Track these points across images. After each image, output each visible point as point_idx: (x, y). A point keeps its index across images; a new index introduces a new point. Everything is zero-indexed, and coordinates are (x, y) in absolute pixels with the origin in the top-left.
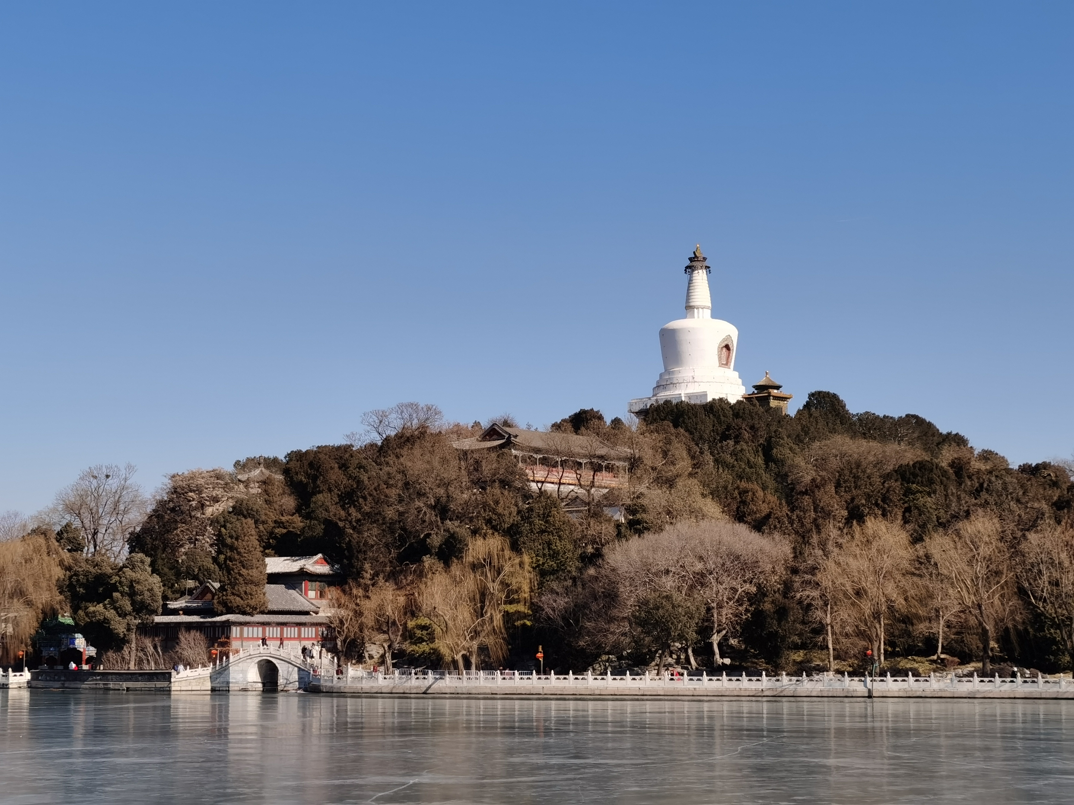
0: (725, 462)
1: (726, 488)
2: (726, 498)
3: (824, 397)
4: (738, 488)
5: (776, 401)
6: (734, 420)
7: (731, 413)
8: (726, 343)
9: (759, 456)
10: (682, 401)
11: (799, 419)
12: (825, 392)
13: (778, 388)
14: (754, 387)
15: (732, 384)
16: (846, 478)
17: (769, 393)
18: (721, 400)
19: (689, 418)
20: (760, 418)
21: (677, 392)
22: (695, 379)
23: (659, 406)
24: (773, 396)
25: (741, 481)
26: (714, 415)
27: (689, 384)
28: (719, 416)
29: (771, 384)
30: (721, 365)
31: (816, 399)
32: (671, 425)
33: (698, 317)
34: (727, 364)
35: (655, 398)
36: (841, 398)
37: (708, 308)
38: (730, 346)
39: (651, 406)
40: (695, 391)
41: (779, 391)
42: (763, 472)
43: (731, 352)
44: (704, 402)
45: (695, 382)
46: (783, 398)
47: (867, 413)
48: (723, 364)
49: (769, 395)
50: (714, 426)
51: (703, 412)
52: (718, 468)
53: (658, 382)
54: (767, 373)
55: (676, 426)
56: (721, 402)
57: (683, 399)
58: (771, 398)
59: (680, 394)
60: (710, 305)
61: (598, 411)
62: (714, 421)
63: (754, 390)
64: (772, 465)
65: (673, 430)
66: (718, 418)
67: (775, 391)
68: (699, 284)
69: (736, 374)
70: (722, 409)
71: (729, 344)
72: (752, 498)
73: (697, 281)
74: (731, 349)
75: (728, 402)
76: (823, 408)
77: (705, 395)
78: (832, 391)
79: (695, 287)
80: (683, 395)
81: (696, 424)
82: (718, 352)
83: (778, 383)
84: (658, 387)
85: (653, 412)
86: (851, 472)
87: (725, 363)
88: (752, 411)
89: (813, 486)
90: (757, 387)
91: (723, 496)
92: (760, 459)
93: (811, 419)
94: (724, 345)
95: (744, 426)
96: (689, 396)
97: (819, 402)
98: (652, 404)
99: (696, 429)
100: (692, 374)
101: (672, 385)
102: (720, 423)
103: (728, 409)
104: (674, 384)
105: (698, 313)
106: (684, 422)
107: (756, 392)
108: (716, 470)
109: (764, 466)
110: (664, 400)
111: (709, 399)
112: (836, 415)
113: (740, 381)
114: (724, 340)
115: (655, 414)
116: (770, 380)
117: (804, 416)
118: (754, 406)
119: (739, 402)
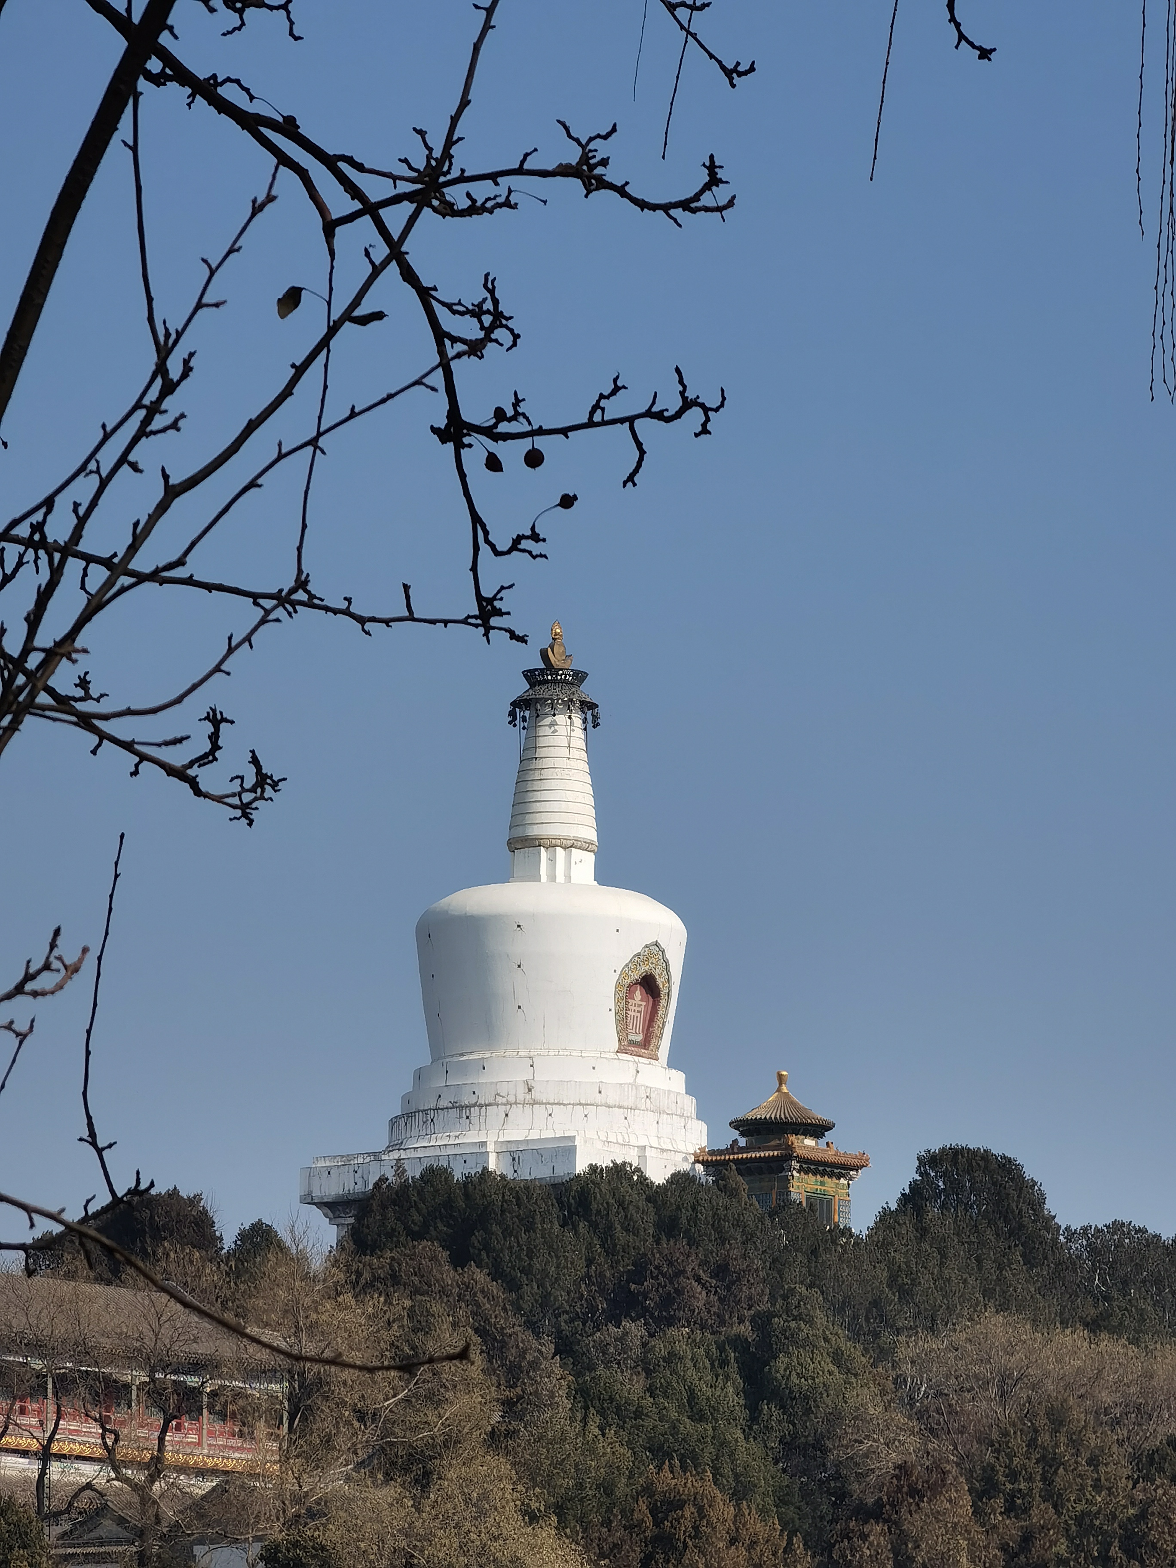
0: (611, 1399)
1: (606, 1488)
2: (607, 1523)
3: (970, 1170)
4: (648, 1490)
5: (811, 1178)
6: (658, 1242)
7: (652, 1217)
8: (644, 969)
9: (727, 1378)
10: (485, 1169)
11: (884, 1245)
12: (975, 1153)
13: (818, 1130)
14: (737, 1124)
15: (661, 1112)
16: (1016, 1461)
17: (790, 1147)
18: (619, 1171)
19: (507, 1232)
20: (749, 1238)
21: (471, 1137)
22: (536, 1095)
23: (405, 1187)
24: (804, 1161)
25: (660, 1468)
26: (593, 1226)
27: (515, 1111)
28: (610, 1227)
29: (792, 1115)
30: (626, 1046)
31: (945, 1175)
32: (444, 1255)
33: (552, 878)
34: (646, 1043)
35: (395, 1155)
36: (1029, 1173)
37: (585, 846)
38: (660, 981)
39: (377, 1185)
40: (534, 1135)
41: (822, 1142)
42: (739, 1434)
43: (663, 1002)
44: (561, 1172)
45: (535, 1103)
46: (834, 1165)
47: (1117, 1227)
48: (632, 1043)
49: (788, 1155)
50: (590, 1262)
51: (555, 1211)
52: (584, 1421)
53: (407, 1100)
54: (780, 1078)
55: (459, 1260)
56: (619, 1178)
57: (492, 1166)
58: (795, 1164)
59: (483, 1144)
60: (592, 835)
61: (198, 1198)
62: (590, 1247)
63: (735, 1134)
64: (770, 1411)
65: (449, 1275)
66: (606, 1235)
67: (809, 1142)
68: (558, 763)
69: (678, 1080)
70: (621, 1204)
71: (656, 973)
72: (696, 1528)
73: (552, 752)
74: (664, 991)
75: (643, 1179)
76: (968, 1207)
77: (568, 1151)
78: (997, 1150)
79: (546, 774)
80: (491, 1148)
81: (530, 1255)
82: (617, 1002)
83: (820, 1113)
84: (408, 1116)
85: (384, 1207)
86: (1032, 1444)
87: (639, 1038)
88: (721, 1212)
89: (899, 1489)
90: (746, 1127)
91: (596, 1519)
92: (730, 1390)
93: (926, 1246)
94: (636, 975)
95: (692, 1265)
96: (514, 1154)
97: (954, 1187)
98: (383, 1179)
99: (527, 1271)
100: (527, 1076)
101: (454, 1113)
102: (610, 1251)
103: (642, 1204)
104: (461, 1107)
105: (552, 860)
106: (486, 1247)
107: (742, 1142)
108: (578, 1426)
109: (742, 1414)
110: (426, 1163)
111: (581, 1167)
112: (1011, 1233)
113: (689, 1104)
114: (638, 959)
115: (390, 1214)
116: (792, 1103)
117: (899, 1235)
118: (733, 1193)
119: (680, 1180)
